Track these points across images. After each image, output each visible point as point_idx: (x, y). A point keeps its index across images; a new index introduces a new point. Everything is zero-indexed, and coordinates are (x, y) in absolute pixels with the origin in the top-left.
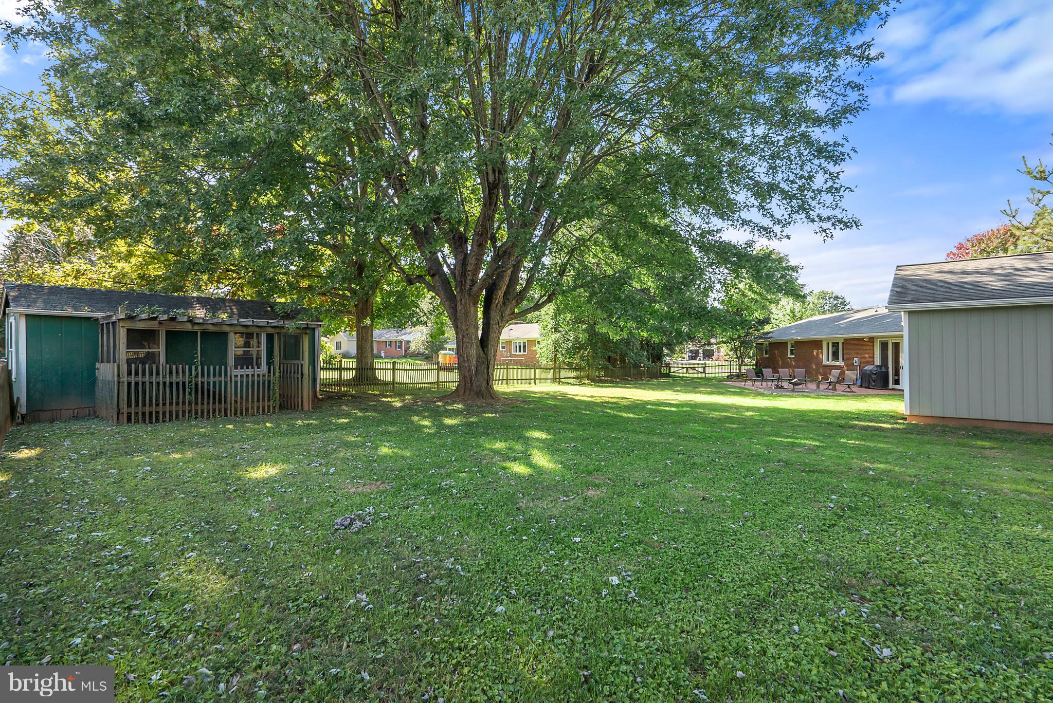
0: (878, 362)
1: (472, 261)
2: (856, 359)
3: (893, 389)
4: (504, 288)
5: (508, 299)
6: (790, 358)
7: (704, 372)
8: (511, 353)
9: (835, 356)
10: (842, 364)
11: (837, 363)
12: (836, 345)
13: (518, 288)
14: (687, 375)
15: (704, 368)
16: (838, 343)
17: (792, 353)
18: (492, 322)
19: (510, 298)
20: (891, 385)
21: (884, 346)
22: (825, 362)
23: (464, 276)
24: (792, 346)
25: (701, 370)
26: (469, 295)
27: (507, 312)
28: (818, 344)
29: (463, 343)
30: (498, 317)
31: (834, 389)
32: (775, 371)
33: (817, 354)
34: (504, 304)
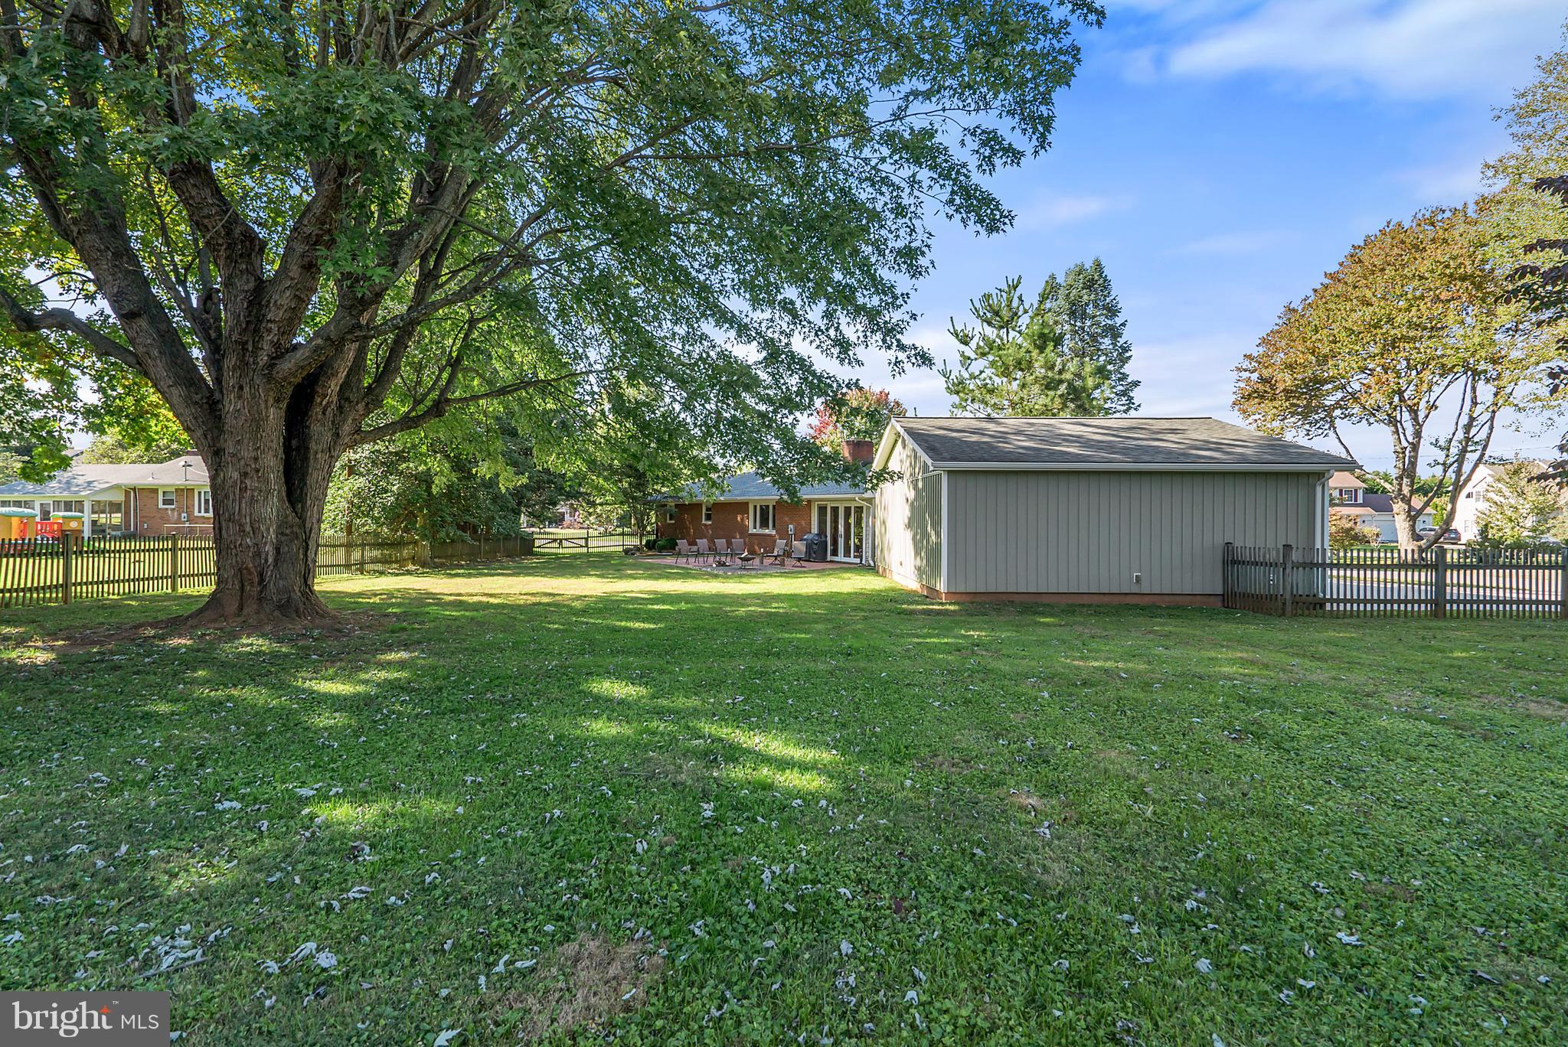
0: (815, 530)
1: (281, 300)
2: (791, 526)
3: (831, 561)
4: (342, 375)
5: (347, 399)
6: (705, 525)
7: (587, 546)
8: (190, 513)
9: (764, 523)
10: (774, 532)
11: (767, 531)
12: (764, 511)
13: (367, 382)
14: (561, 551)
15: (586, 539)
16: (768, 506)
17: (708, 517)
18: (313, 446)
19: (353, 397)
20: (829, 558)
21: (822, 510)
22: (752, 531)
23: (256, 331)
24: (708, 509)
25: (583, 543)
26: (269, 378)
27: (347, 428)
28: (742, 507)
29: (244, 489)
30: (328, 437)
31: (782, 564)
32: (693, 543)
33: (742, 519)
34: (340, 408)
